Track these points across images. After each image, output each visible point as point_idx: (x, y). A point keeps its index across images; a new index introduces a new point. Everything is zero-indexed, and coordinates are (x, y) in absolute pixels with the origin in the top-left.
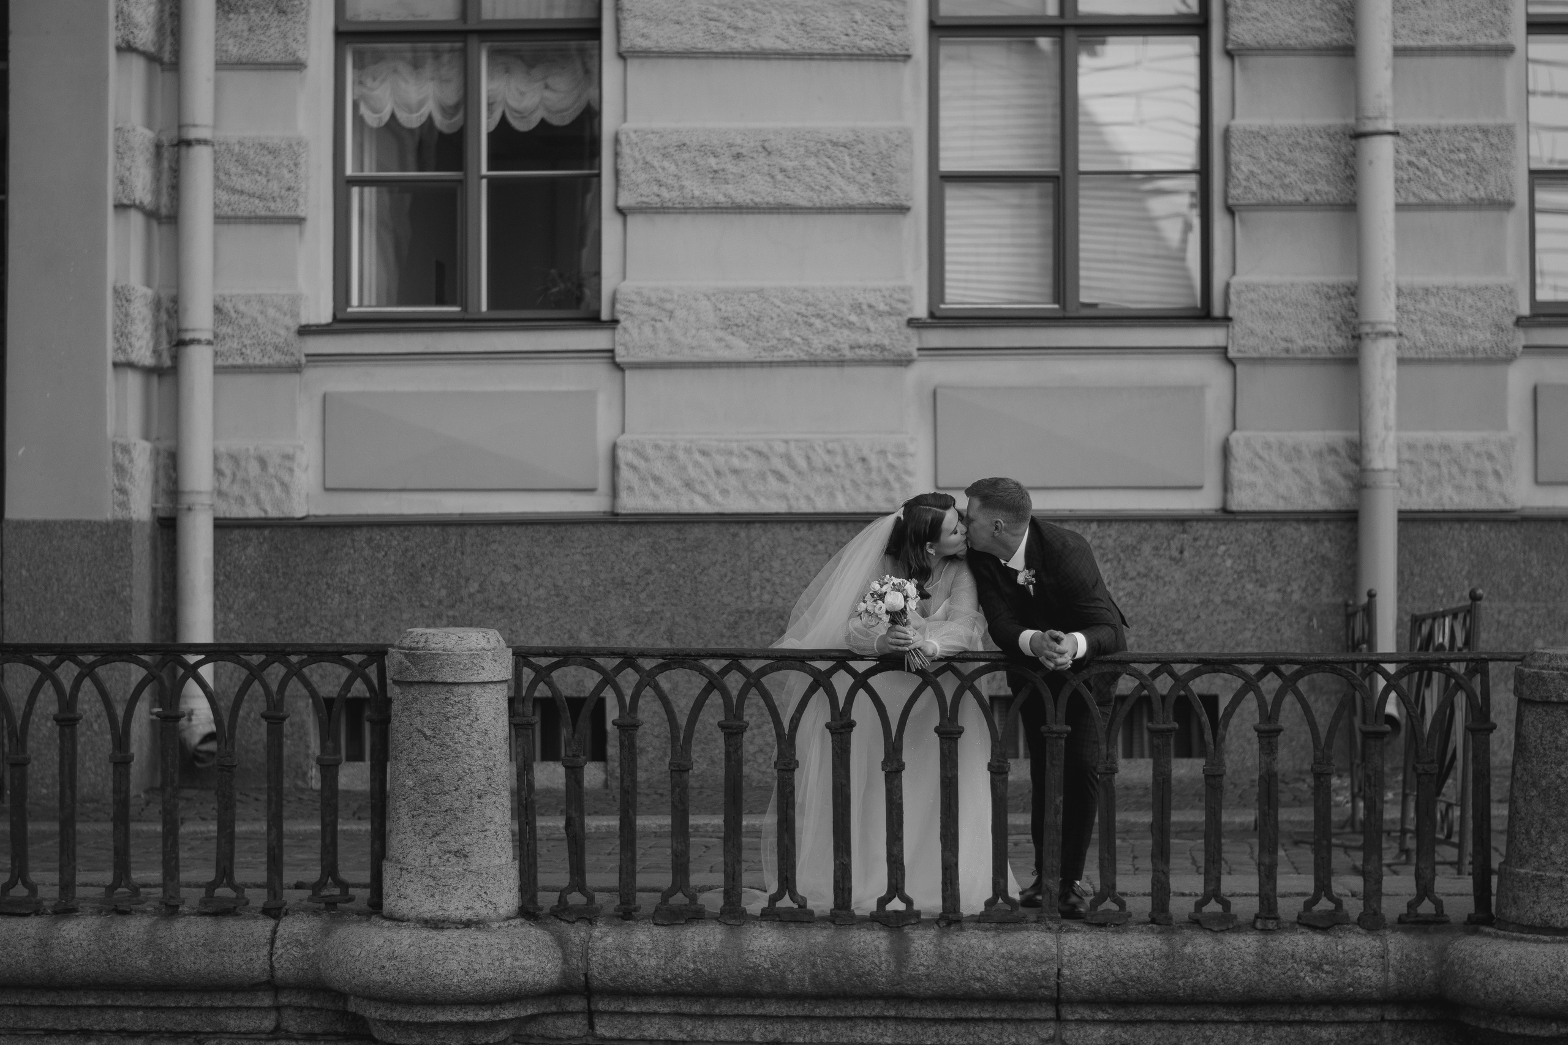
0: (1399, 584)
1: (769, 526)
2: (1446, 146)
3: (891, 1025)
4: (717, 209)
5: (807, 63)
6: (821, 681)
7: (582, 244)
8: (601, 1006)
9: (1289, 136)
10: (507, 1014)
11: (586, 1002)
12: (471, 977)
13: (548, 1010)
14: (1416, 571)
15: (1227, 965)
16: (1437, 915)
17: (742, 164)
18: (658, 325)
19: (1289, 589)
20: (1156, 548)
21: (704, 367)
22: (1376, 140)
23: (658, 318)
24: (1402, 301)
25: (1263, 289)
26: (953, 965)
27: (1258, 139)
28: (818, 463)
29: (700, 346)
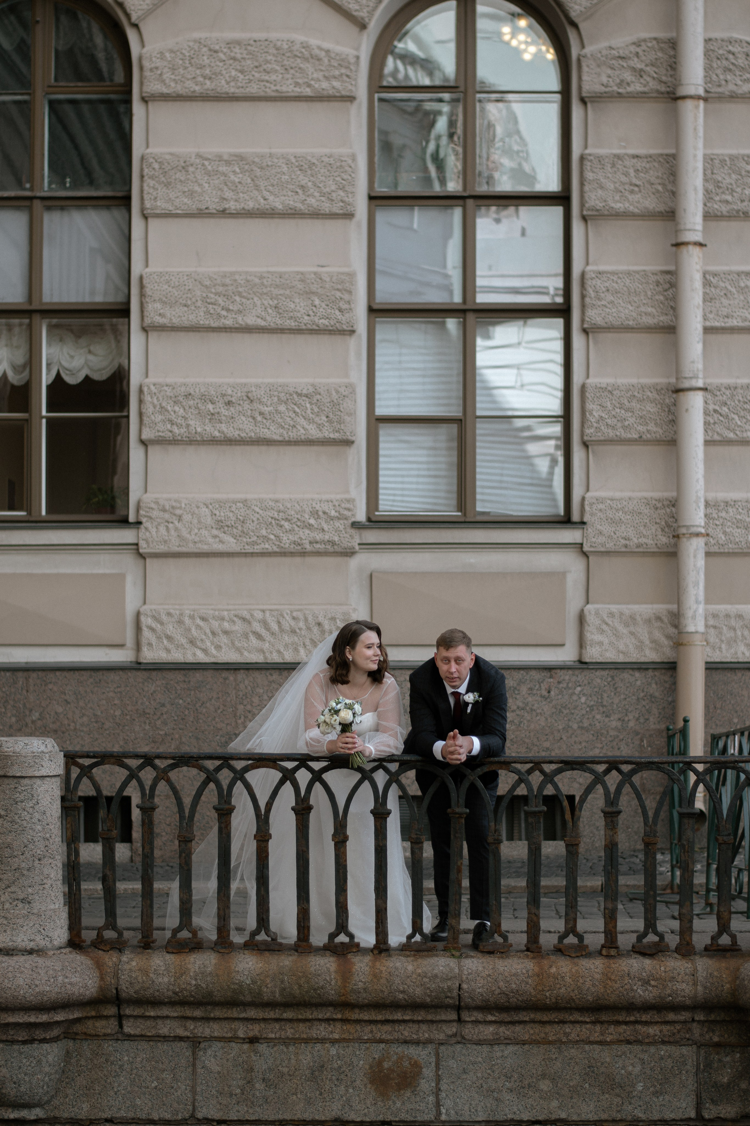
0: (706, 715)
1: (251, 672)
2: (741, 399)
3: (338, 1025)
4: (213, 442)
5: (279, 335)
6: (288, 776)
7: (114, 472)
8: (128, 1011)
9: (628, 391)
10: (60, 1017)
11: (116, 1008)
12: (33, 990)
13: (89, 1015)
14: (718, 705)
15: (581, 981)
16: (732, 945)
17: (232, 409)
18: (171, 526)
19: (626, 719)
20: (531, 689)
21: (203, 557)
22: (691, 394)
23: (170, 520)
24: (709, 511)
25: (609, 502)
26: (383, 981)
27: (606, 393)
28: (286, 626)
29: (200, 541)
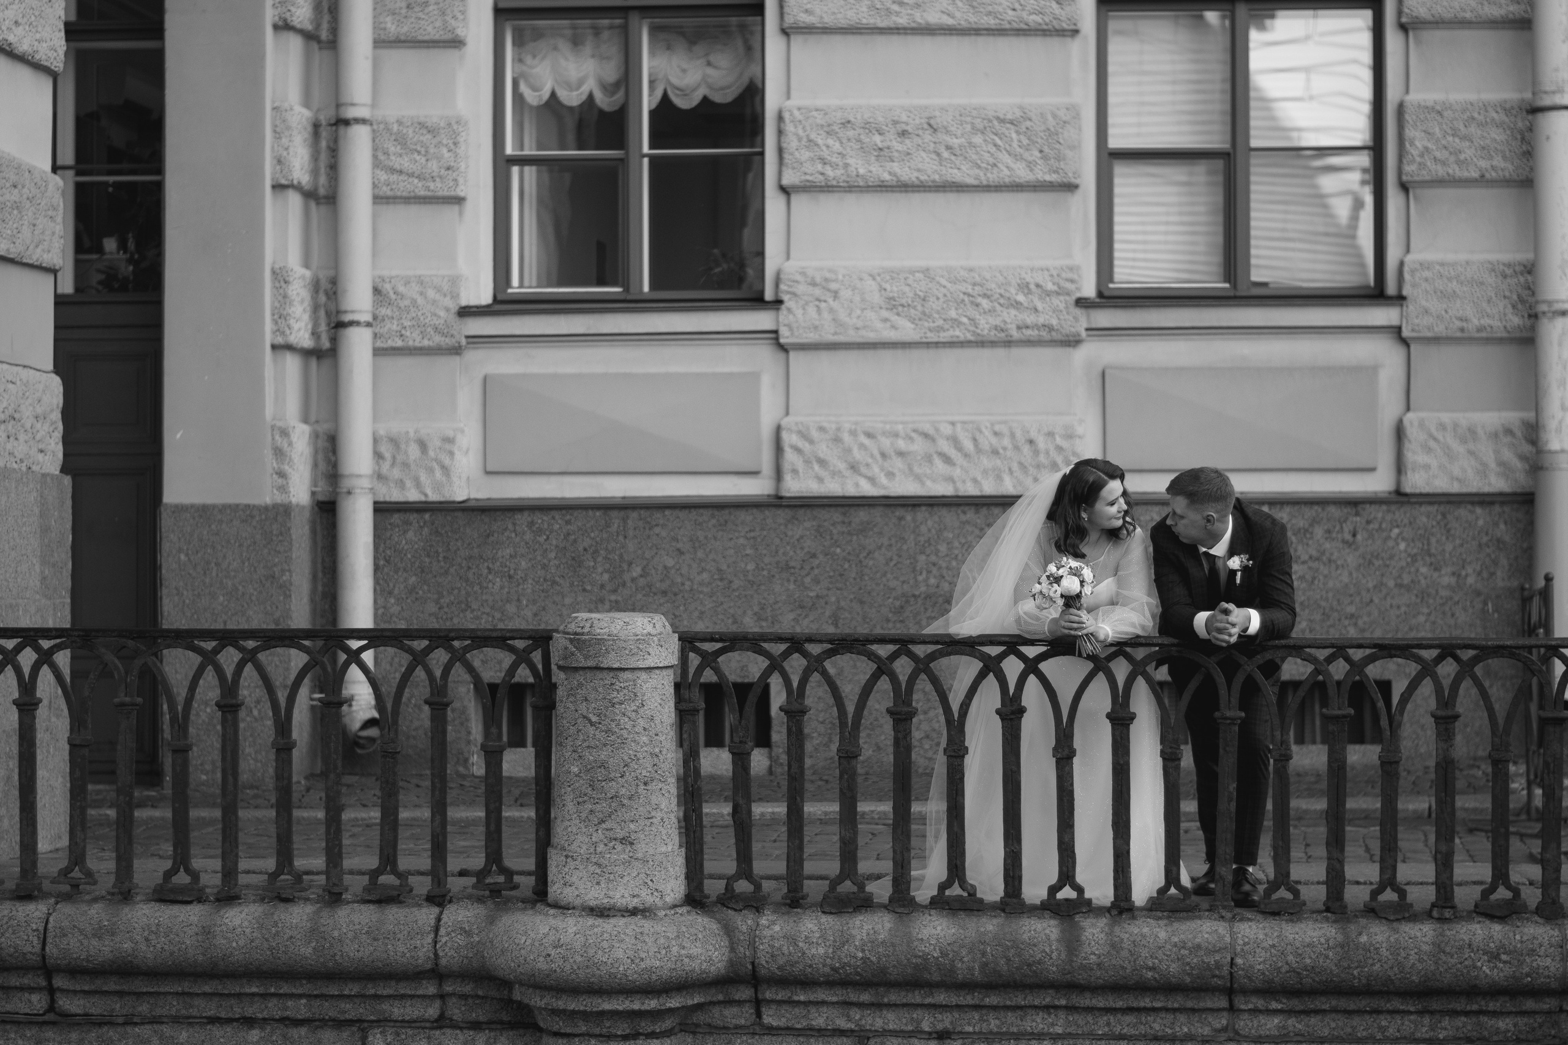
1: (936, 509)
3: (1062, 1014)
4: (882, 187)
5: (973, 38)
6: (991, 666)
7: (743, 224)
8: (768, 995)
9: (1464, 111)
10: (674, 1002)
11: (753, 990)
12: (637, 965)
13: (714, 999)
15: (1403, 954)
17: (907, 141)
18: (823, 305)
19: (1463, 573)
20: (1329, 531)
21: (868, 348)
22: (1554, 115)
23: (823, 298)
25: (1437, 267)
26: (1125, 953)
27: (1433, 115)
28: (985, 445)
29: (865, 327)
